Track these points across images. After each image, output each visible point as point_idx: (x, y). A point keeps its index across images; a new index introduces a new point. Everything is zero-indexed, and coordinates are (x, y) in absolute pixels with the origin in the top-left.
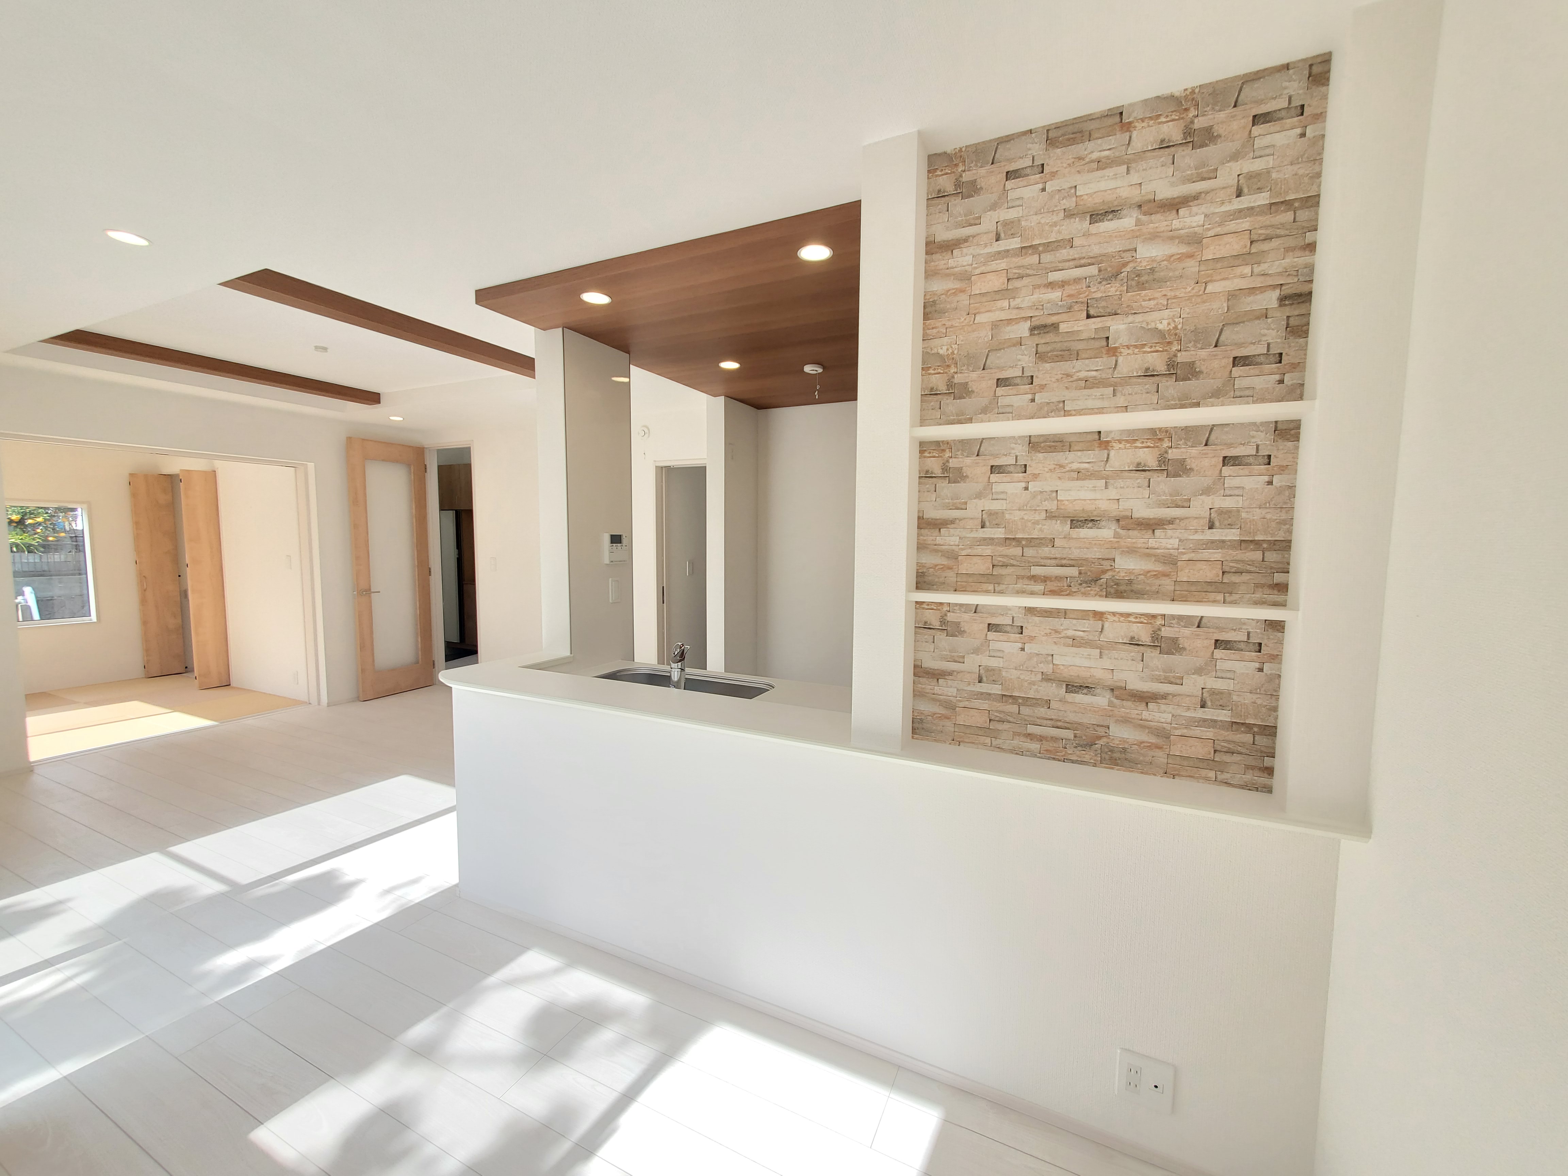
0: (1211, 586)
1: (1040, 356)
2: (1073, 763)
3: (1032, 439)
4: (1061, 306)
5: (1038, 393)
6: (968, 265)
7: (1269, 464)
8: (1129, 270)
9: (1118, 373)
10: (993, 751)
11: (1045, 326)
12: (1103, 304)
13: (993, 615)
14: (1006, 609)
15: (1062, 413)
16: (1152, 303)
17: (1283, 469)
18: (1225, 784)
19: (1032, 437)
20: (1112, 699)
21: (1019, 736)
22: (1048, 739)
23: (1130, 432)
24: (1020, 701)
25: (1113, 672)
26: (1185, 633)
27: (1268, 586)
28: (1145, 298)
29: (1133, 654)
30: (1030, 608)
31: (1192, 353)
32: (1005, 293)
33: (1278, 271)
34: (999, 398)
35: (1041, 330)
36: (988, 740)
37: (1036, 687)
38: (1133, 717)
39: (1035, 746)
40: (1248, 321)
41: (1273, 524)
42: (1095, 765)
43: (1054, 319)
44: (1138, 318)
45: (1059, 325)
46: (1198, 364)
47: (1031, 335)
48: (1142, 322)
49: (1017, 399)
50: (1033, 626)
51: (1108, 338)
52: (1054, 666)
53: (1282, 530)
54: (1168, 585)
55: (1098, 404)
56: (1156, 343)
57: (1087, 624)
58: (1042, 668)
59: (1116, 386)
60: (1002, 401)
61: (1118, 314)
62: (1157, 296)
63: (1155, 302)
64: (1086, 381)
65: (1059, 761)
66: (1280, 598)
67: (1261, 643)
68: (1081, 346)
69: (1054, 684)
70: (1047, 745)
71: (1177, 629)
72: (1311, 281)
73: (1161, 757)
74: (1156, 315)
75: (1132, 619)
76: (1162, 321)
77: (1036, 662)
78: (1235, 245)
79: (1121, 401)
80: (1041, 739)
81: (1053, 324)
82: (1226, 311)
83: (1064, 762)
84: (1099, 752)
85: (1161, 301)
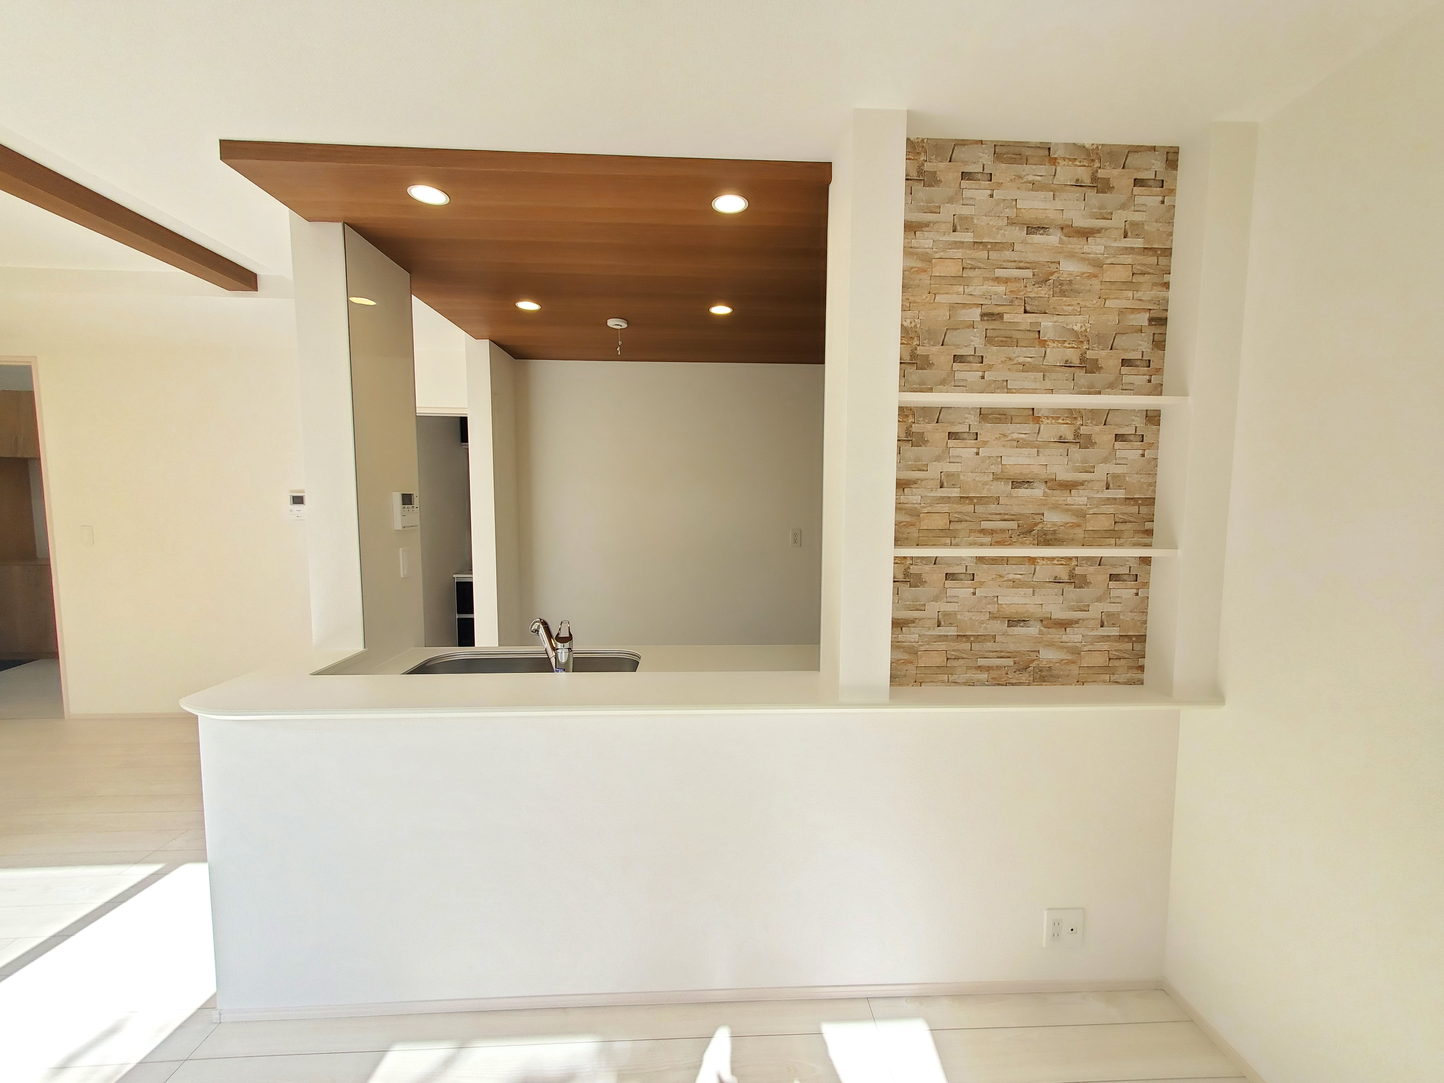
0: (1108, 533)
1: (989, 340)
2: (1013, 685)
3: (982, 411)
4: (1005, 299)
5: (987, 371)
6: (930, 248)
7: (1142, 441)
8: (1054, 279)
9: (1046, 362)
10: (949, 686)
11: (992, 314)
12: (1036, 303)
13: (949, 565)
14: (961, 559)
15: (1006, 390)
16: (1071, 308)
17: (1151, 445)
18: (1116, 683)
19: (982, 409)
20: (1042, 628)
21: (970, 669)
22: (994, 668)
23: (1055, 410)
24: (972, 639)
25: (1042, 606)
26: (1090, 570)
27: (1142, 532)
28: (1066, 303)
29: (1056, 590)
30: (980, 557)
31: (1096, 352)
32: (959, 279)
33: (1148, 299)
34: (956, 372)
35: (990, 317)
36: (945, 677)
37: (985, 625)
38: (1056, 640)
39: (984, 676)
40: (1131, 333)
41: (1145, 486)
42: (1029, 684)
43: (999, 310)
44: (1061, 319)
45: (1003, 315)
46: (1100, 361)
47: (981, 320)
48: (1064, 322)
49: (970, 374)
50: (983, 573)
51: (1039, 332)
52: (999, 606)
53: (1150, 490)
54: (1079, 533)
55: (1033, 385)
56: (1073, 341)
57: (1024, 569)
58: (990, 608)
59: (1045, 371)
60: (958, 376)
61: (1047, 313)
62: (1073, 303)
63: (1072, 308)
64: (1023, 365)
65: (1003, 685)
66: (1147, 540)
67: (1137, 575)
68: (1019, 335)
69: (999, 621)
70: (994, 674)
71: (1086, 568)
72: (1167, 310)
73: (1074, 669)
74: (1073, 318)
75: (1055, 562)
76: (1077, 324)
77: (985, 604)
78: (1122, 274)
79: (1049, 384)
80: (989, 669)
81: (999, 314)
82: (1117, 323)
83: (1006, 685)
84: (1032, 673)
85: (1076, 308)
